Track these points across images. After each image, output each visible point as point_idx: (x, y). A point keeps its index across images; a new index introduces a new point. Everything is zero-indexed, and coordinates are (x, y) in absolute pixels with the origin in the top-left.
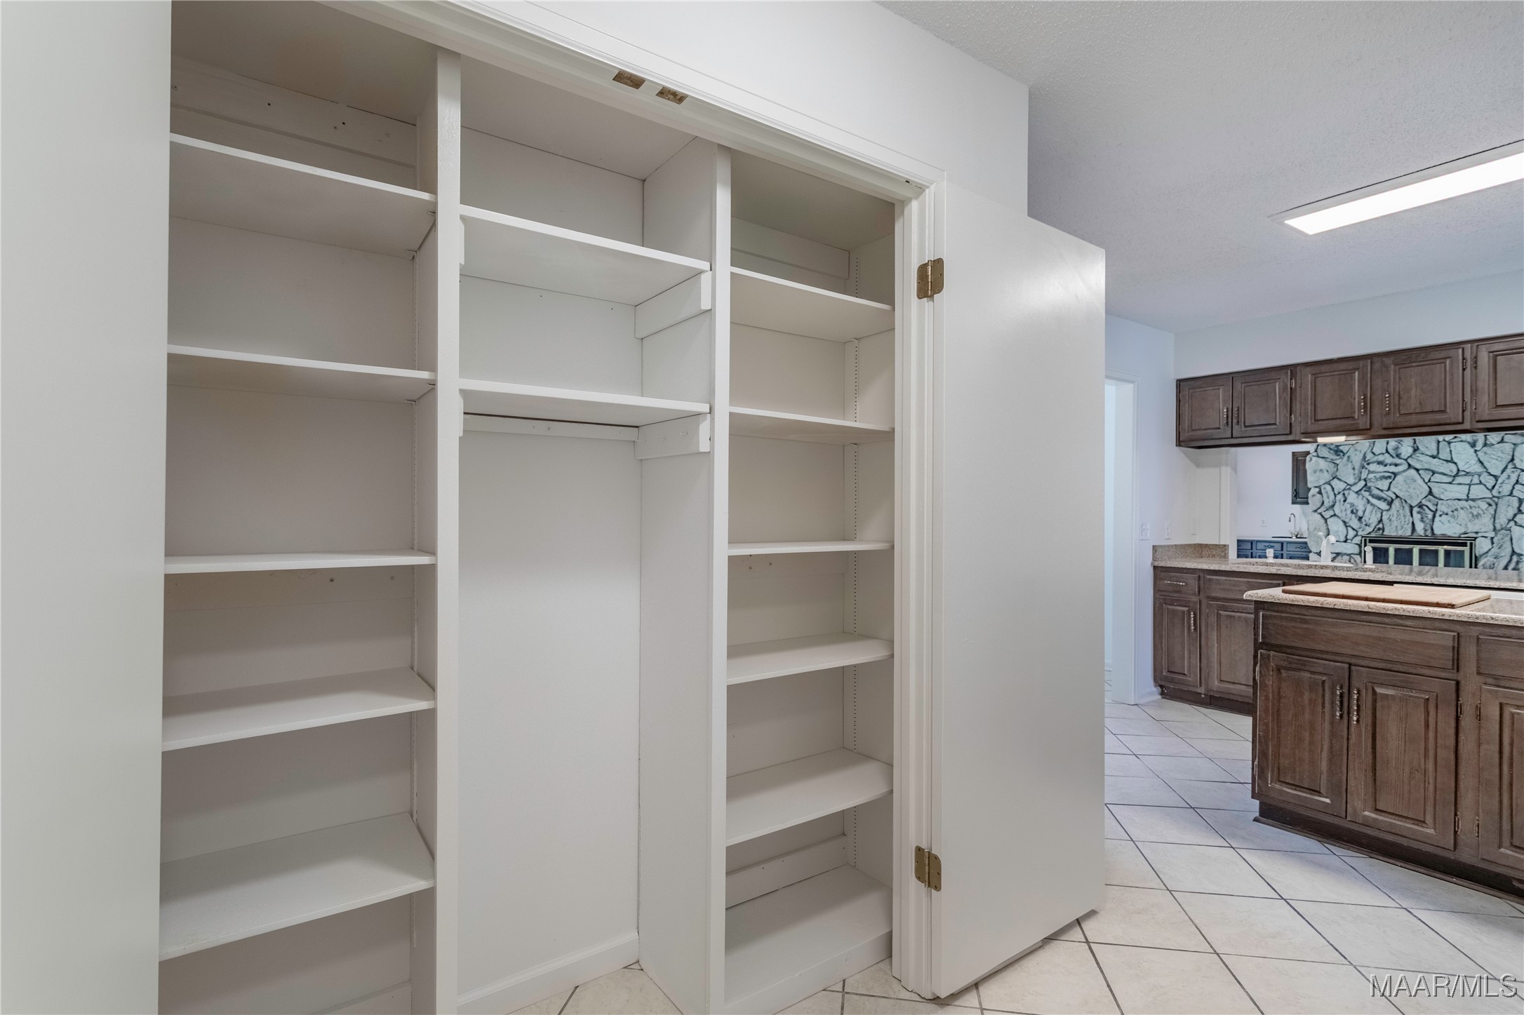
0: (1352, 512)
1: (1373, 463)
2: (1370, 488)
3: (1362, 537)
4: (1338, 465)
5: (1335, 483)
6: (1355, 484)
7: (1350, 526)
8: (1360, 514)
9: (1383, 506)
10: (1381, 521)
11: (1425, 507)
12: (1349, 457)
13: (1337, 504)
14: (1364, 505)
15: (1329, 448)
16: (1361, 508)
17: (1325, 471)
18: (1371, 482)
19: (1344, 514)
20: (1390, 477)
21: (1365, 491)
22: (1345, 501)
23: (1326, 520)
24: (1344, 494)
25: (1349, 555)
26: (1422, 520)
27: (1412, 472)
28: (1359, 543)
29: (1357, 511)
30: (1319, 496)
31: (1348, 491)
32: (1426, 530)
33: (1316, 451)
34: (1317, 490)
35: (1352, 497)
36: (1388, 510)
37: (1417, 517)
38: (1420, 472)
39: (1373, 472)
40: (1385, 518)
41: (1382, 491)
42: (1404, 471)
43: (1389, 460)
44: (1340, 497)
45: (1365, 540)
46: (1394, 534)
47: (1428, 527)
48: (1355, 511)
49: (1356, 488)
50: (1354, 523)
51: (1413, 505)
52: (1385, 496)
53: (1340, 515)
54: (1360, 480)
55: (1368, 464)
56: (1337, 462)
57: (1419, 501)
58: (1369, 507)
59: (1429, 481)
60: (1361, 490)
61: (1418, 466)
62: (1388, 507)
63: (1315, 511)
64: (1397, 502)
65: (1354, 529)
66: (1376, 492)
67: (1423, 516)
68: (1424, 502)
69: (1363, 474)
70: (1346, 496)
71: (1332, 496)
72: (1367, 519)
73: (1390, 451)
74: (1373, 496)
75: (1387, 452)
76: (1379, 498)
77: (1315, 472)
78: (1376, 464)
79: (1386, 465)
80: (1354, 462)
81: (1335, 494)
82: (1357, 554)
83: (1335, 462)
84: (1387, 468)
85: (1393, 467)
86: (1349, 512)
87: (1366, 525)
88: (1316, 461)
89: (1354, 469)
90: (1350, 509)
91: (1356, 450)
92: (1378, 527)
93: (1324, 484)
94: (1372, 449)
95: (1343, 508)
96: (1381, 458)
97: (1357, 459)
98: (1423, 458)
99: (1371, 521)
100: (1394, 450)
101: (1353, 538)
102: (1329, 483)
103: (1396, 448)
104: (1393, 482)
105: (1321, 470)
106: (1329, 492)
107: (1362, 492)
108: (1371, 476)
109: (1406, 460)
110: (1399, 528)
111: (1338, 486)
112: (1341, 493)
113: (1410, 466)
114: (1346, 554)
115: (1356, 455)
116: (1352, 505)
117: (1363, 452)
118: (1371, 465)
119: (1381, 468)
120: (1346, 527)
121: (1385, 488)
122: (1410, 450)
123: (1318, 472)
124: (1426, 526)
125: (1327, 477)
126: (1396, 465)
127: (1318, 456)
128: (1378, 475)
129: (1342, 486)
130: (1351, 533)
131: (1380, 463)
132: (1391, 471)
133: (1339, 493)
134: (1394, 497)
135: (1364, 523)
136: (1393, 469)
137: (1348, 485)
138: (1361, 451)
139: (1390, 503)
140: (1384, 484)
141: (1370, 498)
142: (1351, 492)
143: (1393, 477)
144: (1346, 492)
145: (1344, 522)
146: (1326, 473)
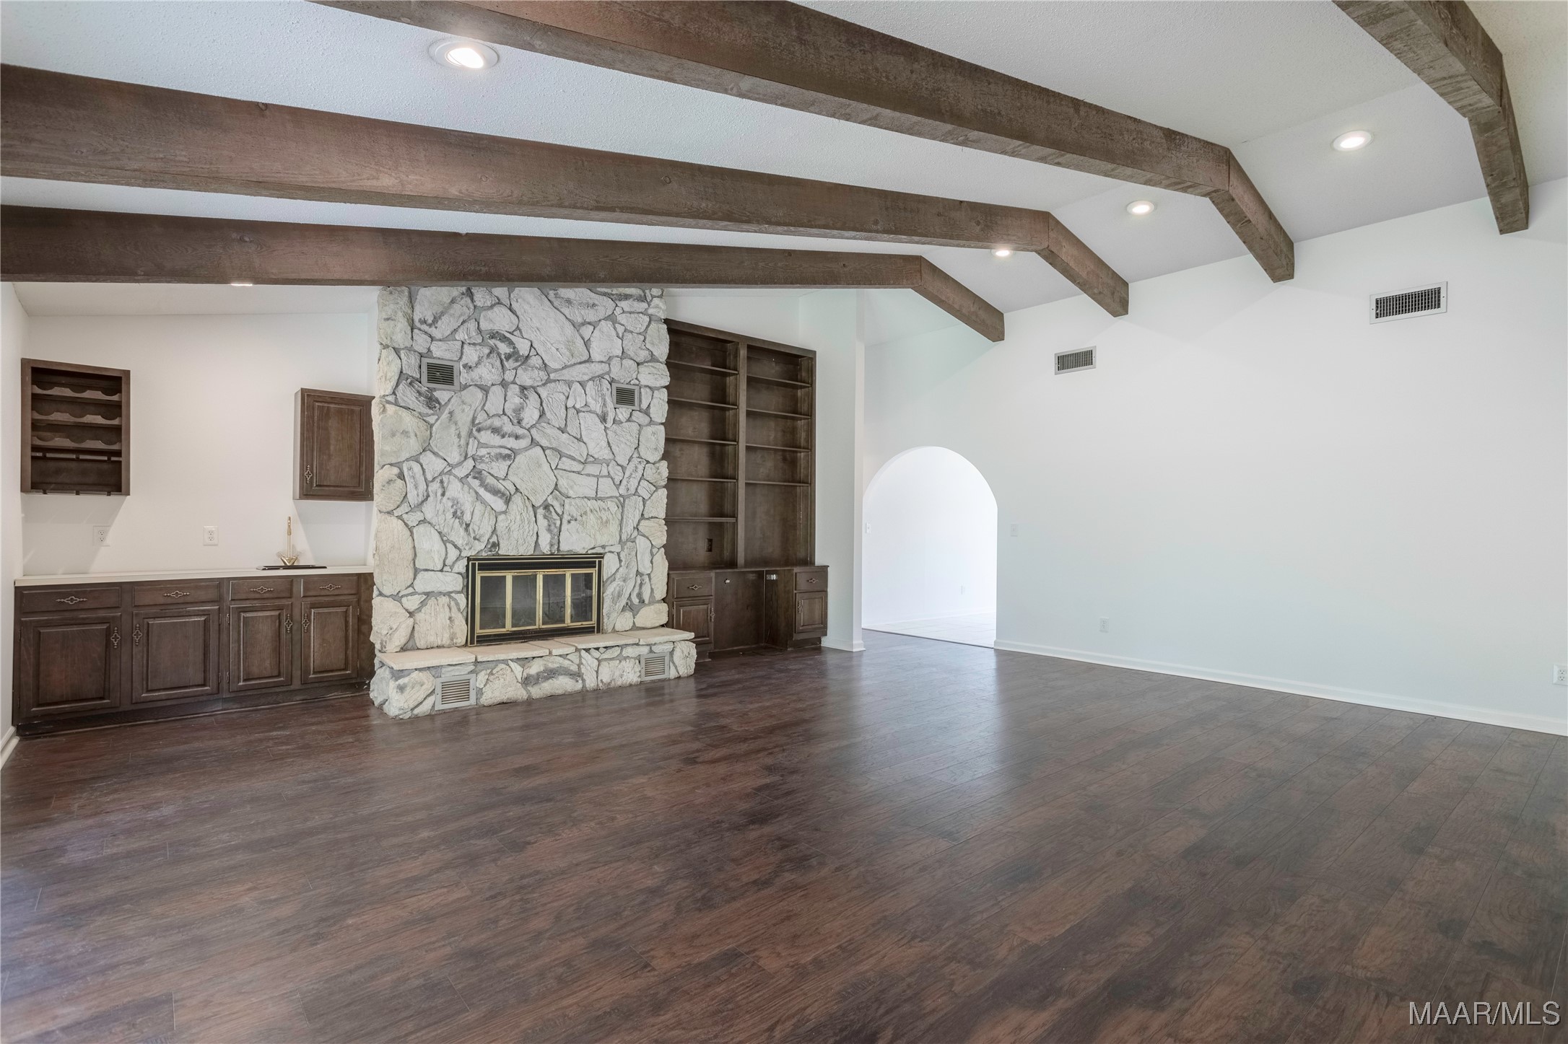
0: (455, 514)
1: (487, 429)
2: (480, 472)
3: (469, 559)
4: (431, 426)
5: (427, 458)
6: (460, 464)
7: (448, 541)
8: (467, 518)
9: (498, 504)
10: (494, 531)
11: (551, 508)
12: (451, 413)
13: (430, 499)
14: (473, 502)
15: (418, 392)
16: (467, 508)
17: (412, 435)
18: (483, 461)
19: (441, 519)
20: (508, 456)
21: (475, 478)
22: (443, 494)
23: (411, 530)
24: (442, 482)
25: (448, 594)
26: (549, 530)
27: (538, 449)
28: (464, 571)
29: (462, 513)
30: (399, 481)
31: (447, 476)
32: (552, 545)
33: (394, 393)
34: (396, 471)
35: (455, 489)
36: (505, 512)
37: (543, 523)
38: (548, 452)
39: (486, 446)
40: (502, 525)
41: (496, 478)
42: (526, 449)
43: (508, 428)
44: (435, 486)
45: (474, 565)
46: (512, 553)
47: (555, 541)
48: (459, 513)
49: (461, 472)
50: (459, 536)
51: (537, 505)
52: (503, 489)
53: (433, 522)
54: (466, 458)
55: (479, 430)
56: (431, 420)
57: (544, 499)
58: (479, 507)
59: (556, 468)
60: (467, 476)
61: (544, 443)
62: (504, 508)
63: (390, 513)
64: (517, 499)
65: (456, 546)
66: (490, 480)
67: (551, 523)
68: (550, 501)
69: (470, 446)
70: (445, 485)
71: (422, 486)
72: (476, 528)
73: (509, 412)
74: (483, 484)
75: (504, 413)
76: (495, 492)
77: (393, 435)
78: (489, 432)
79: (503, 436)
80: (460, 424)
81: (426, 479)
82: (458, 592)
83: (427, 419)
84: (505, 441)
85: (512, 439)
86: (449, 515)
87: (475, 538)
88: (396, 413)
89: (459, 436)
90: (452, 510)
91: (463, 402)
92: (491, 541)
93: (407, 460)
94: (484, 405)
95: (440, 507)
96: (497, 422)
97: (464, 419)
98: (549, 430)
99: (481, 532)
100: (514, 411)
101: (454, 563)
102: (416, 459)
103: (518, 410)
104: (513, 465)
105: (405, 433)
106: (417, 476)
107: (470, 479)
108: (483, 452)
109: (528, 430)
110: (521, 541)
111: (434, 465)
112: (438, 480)
113: (533, 442)
114: (440, 593)
115: (463, 411)
116: (455, 502)
117: (473, 408)
118: (482, 433)
119: (496, 440)
120: (444, 542)
121: (502, 474)
122: (536, 415)
123: (398, 434)
124: (552, 538)
125: (413, 445)
126: (517, 437)
127: (396, 404)
128: (494, 451)
129: (438, 465)
130: (453, 553)
131: (496, 430)
132: (509, 447)
133: (434, 479)
134: (513, 490)
135: (473, 535)
136: (511, 443)
137: (448, 464)
138: (471, 406)
139: (508, 501)
140: (499, 468)
141: (482, 491)
142: (452, 477)
143: (513, 457)
144: (445, 479)
145: (440, 533)
146: (413, 440)
